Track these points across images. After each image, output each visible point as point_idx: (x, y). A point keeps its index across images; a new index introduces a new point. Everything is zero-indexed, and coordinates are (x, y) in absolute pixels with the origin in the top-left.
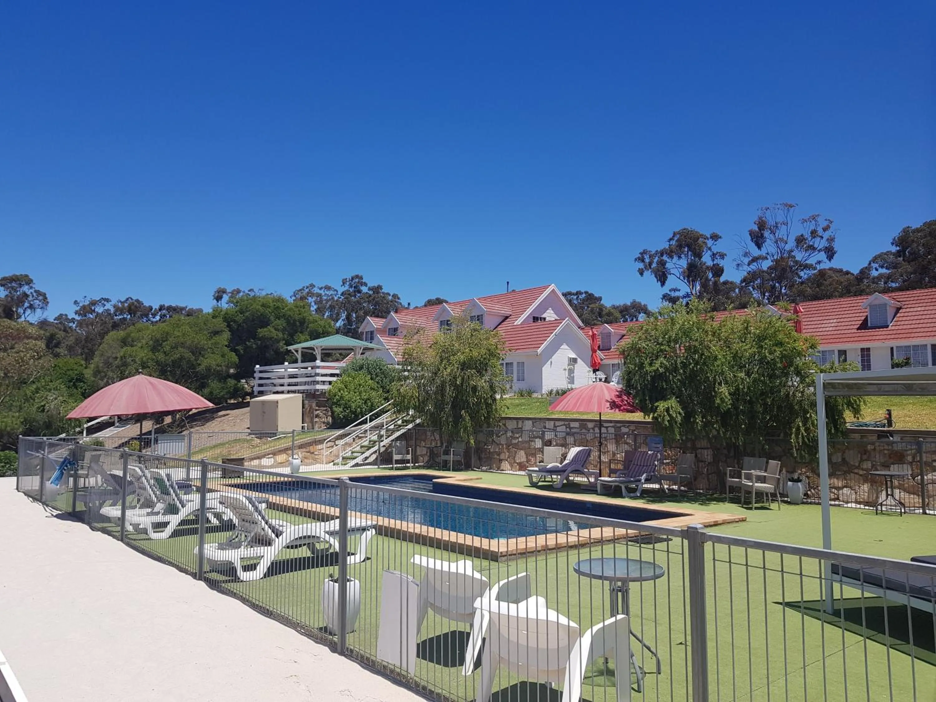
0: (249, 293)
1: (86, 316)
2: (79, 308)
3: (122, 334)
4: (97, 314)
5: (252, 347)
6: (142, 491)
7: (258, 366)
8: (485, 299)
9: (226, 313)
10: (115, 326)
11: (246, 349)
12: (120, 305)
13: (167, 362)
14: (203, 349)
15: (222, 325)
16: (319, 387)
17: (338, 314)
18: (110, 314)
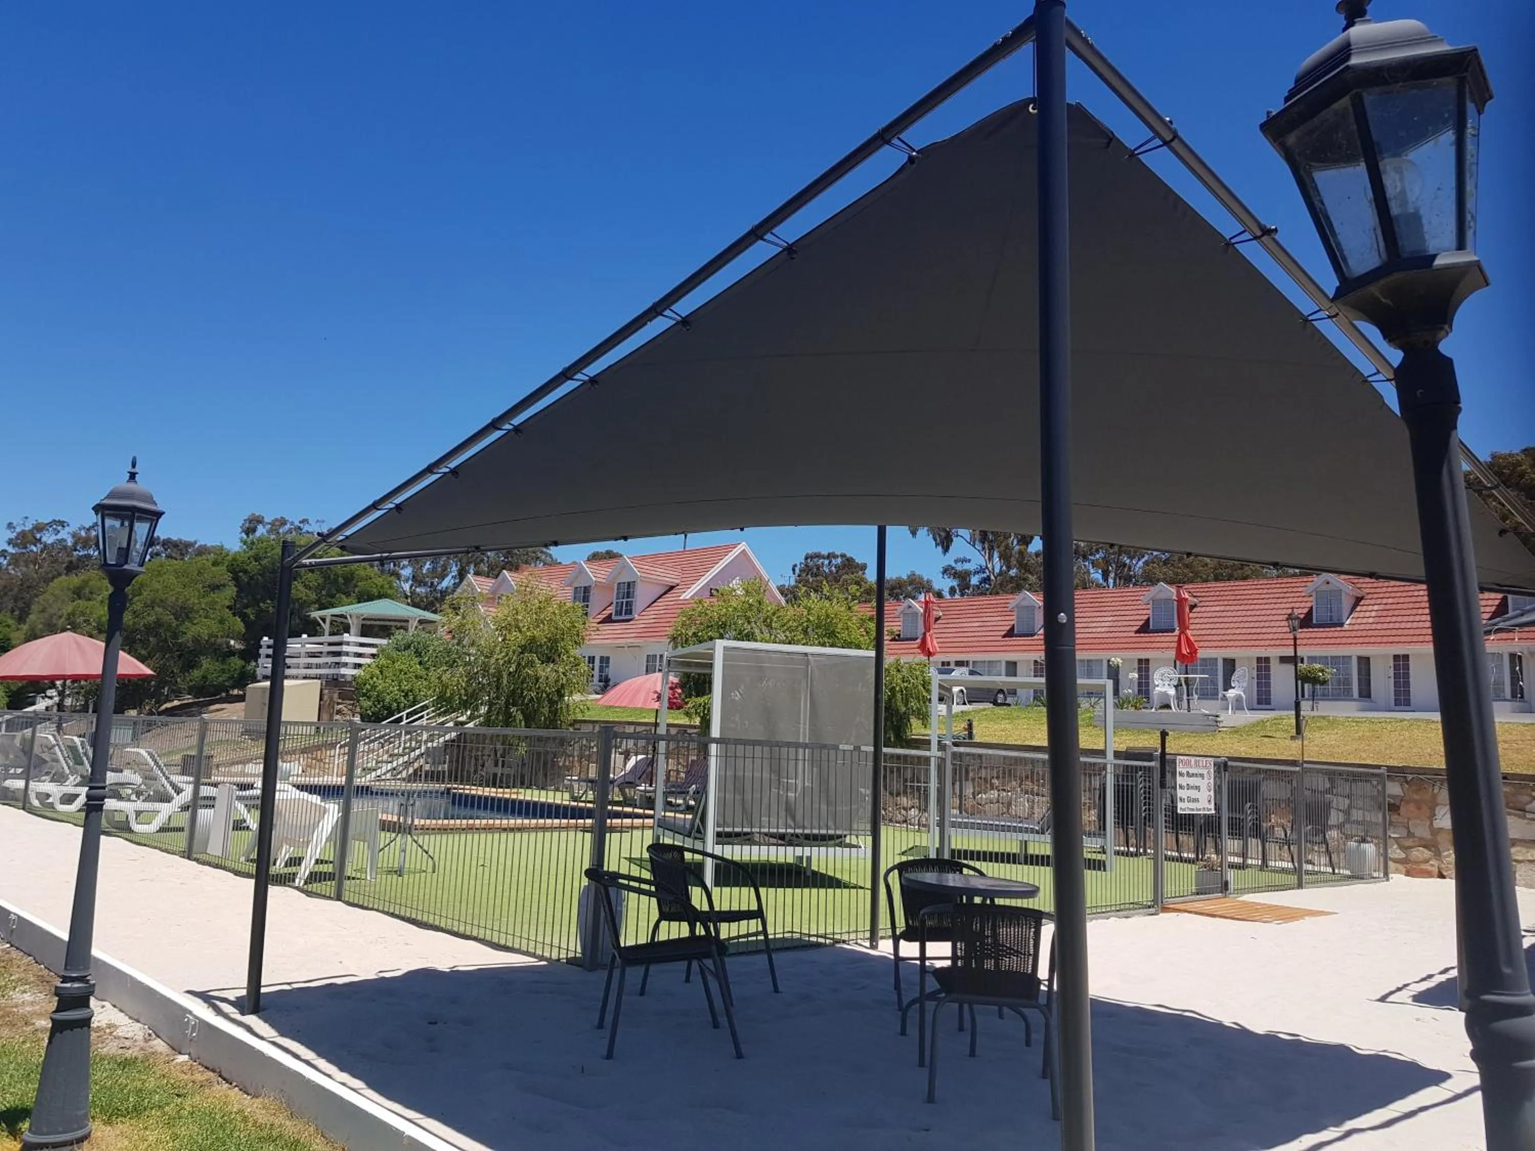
0: (301, 525)
1: (26, 548)
2: (15, 534)
3: (75, 580)
4: (45, 546)
5: (268, 611)
6: (54, 764)
7: (266, 639)
8: (643, 558)
9: (234, 559)
10: (71, 568)
11: (260, 613)
12: (83, 533)
13: (137, 626)
14: (192, 610)
15: (226, 576)
16: (343, 671)
17: (445, 568)
18: (65, 547)
